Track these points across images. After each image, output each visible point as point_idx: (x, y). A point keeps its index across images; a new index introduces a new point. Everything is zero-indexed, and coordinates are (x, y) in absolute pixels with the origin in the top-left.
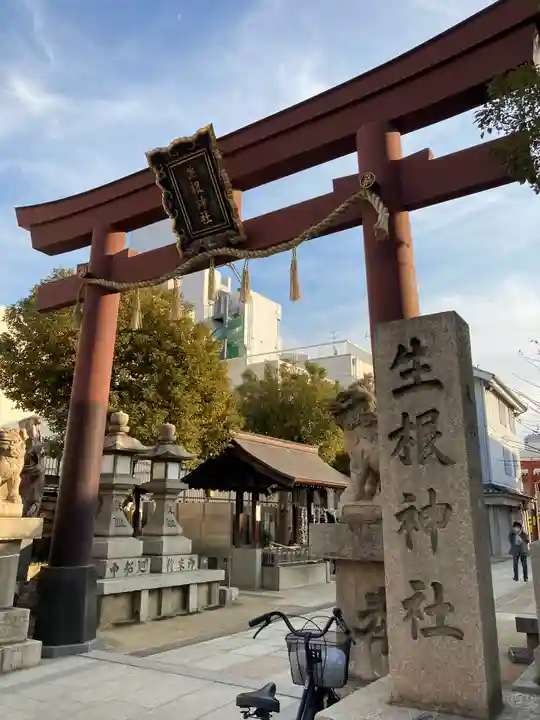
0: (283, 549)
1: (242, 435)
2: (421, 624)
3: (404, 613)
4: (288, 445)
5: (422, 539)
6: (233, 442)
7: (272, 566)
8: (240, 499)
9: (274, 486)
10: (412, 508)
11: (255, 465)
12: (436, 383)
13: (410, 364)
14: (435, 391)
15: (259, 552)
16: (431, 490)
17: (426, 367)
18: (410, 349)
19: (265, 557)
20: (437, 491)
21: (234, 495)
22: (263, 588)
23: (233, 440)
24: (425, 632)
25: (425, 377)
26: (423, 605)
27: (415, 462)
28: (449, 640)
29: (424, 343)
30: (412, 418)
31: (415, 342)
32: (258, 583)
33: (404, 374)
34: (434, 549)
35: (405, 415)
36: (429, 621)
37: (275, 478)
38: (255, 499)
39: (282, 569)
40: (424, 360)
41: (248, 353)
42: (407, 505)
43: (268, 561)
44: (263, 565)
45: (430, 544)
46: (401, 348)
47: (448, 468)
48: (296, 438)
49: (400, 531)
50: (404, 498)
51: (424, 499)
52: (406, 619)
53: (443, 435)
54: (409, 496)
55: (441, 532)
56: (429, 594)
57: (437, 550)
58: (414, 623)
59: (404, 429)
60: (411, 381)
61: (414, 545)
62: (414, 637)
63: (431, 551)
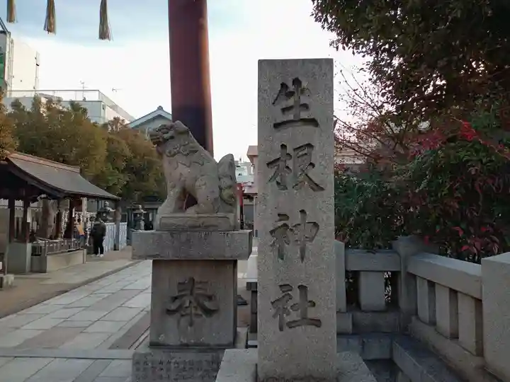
0: (49, 243)
1: (16, 155)
2: (288, 319)
3: (273, 311)
4: (56, 165)
5: (292, 251)
6: (7, 160)
7: (39, 255)
8: (11, 206)
9: (43, 196)
10: (285, 225)
11: (27, 179)
12: (313, 122)
13: (291, 102)
14: (310, 128)
15: (29, 246)
16: (303, 211)
17: (305, 106)
18: (292, 88)
19: (34, 249)
20: (308, 213)
21: (6, 202)
22: (32, 271)
23: (6, 158)
24: (291, 325)
25: (304, 115)
26: (291, 303)
27: (290, 188)
28: (311, 328)
29: (304, 84)
30: (289, 150)
31: (297, 82)
32: (28, 269)
33: (284, 110)
34: (302, 258)
35: (283, 146)
36: (294, 316)
37: (45, 189)
38: (26, 206)
39: (48, 257)
40: (304, 100)
41: (9, 88)
42: (280, 224)
43: (36, 252)
44: (32, 255)
45: (299, 255)
46: (284, 86)
47: (320, 193)
48: (61, 159)
49: (273, 245)
50: (278, 218)
51: (295, 219)
52: (274, 316)
53: (316, 166)
54: (283, 216)
55: (308, 245)
56: (296, 294)
57: (305, 260)
58: (281, 319)
59: (282, 158)
60: (291, 117)
61: (285, 256)
62: (281, 329)
63: (300, 260)
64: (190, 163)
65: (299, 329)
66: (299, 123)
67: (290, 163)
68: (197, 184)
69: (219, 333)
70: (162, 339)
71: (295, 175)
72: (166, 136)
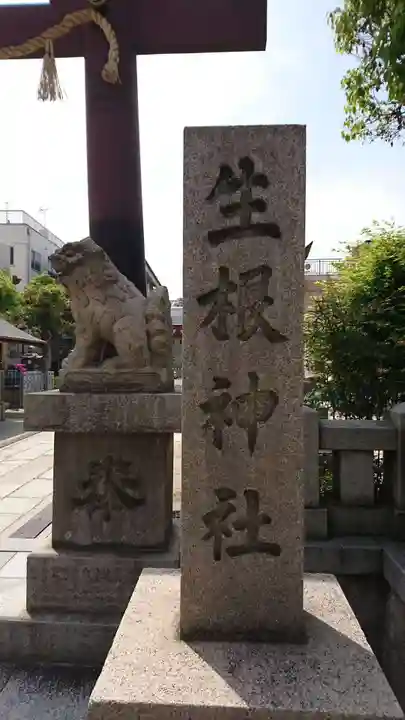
2: (228, 542)
3: (204, 530)
5: (236, 435)
10: (226, 396)
13: (236, 197)
14: (266, 240)
16: (253, 375)
17: (260, 205)
18: (238, 172)
20: (260, 377)
24: (234, 551)
25: (257, 218)
26: (233, 517)
27: (233, 336)
28: (263, 558)
29: (259, 167)
30: (234, 277)
31: (247, 164)
33: (226, 211)
34: (252, 447)
35: (224, 271)
36: (239, 538)
40: (257, 193)
42: (218, 392)
45: (246, 443)
46: (225, 170)
47: (278, 346)
49: (206, 426)
50: (214, 383)
51: (242, 386)
52: (207, 537)
53: (275, 302)
54: (221, 383)
55: (261, 427)
56: (241, 504)
57: (256, 452)
58: (218, 542)
59: (221, 290)
60: (236, 221)
61: (224, 445)
62: (217, 557)
63: (248, 451)
64: (106, 299)
65: (246, 559)
66: (250, 232)
67: (233, 297)
68: (116, 327)
69: (145, 531)
70: (68, 536)
71: (241, 317)
72: (71, 260)
